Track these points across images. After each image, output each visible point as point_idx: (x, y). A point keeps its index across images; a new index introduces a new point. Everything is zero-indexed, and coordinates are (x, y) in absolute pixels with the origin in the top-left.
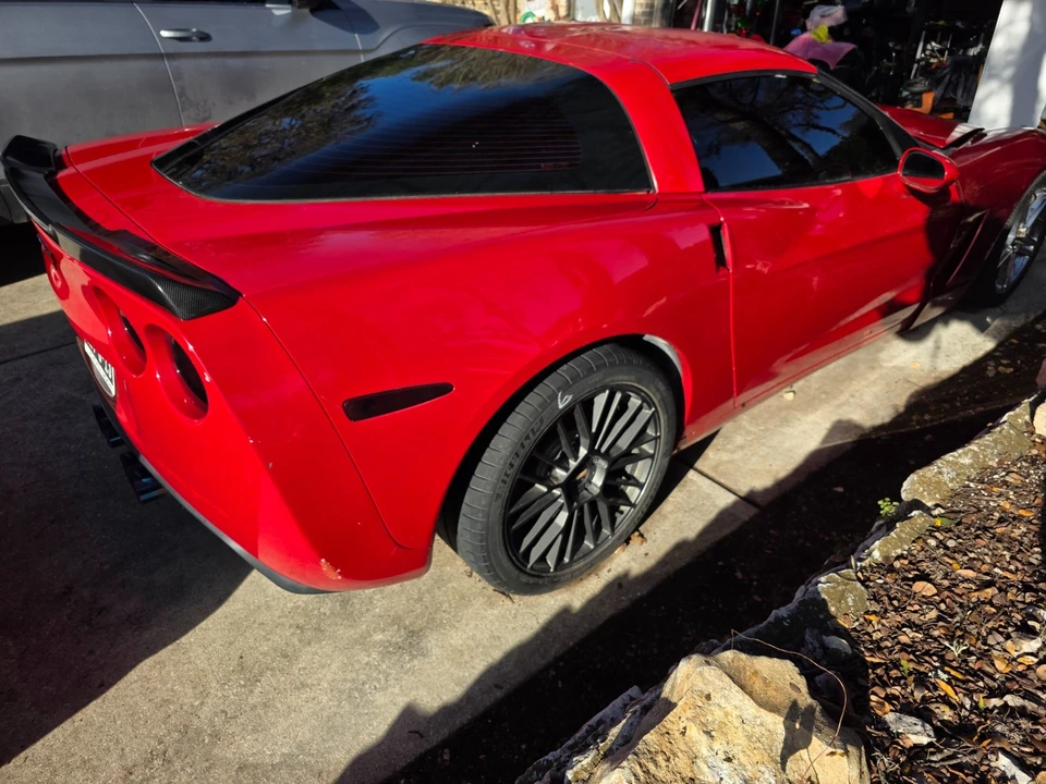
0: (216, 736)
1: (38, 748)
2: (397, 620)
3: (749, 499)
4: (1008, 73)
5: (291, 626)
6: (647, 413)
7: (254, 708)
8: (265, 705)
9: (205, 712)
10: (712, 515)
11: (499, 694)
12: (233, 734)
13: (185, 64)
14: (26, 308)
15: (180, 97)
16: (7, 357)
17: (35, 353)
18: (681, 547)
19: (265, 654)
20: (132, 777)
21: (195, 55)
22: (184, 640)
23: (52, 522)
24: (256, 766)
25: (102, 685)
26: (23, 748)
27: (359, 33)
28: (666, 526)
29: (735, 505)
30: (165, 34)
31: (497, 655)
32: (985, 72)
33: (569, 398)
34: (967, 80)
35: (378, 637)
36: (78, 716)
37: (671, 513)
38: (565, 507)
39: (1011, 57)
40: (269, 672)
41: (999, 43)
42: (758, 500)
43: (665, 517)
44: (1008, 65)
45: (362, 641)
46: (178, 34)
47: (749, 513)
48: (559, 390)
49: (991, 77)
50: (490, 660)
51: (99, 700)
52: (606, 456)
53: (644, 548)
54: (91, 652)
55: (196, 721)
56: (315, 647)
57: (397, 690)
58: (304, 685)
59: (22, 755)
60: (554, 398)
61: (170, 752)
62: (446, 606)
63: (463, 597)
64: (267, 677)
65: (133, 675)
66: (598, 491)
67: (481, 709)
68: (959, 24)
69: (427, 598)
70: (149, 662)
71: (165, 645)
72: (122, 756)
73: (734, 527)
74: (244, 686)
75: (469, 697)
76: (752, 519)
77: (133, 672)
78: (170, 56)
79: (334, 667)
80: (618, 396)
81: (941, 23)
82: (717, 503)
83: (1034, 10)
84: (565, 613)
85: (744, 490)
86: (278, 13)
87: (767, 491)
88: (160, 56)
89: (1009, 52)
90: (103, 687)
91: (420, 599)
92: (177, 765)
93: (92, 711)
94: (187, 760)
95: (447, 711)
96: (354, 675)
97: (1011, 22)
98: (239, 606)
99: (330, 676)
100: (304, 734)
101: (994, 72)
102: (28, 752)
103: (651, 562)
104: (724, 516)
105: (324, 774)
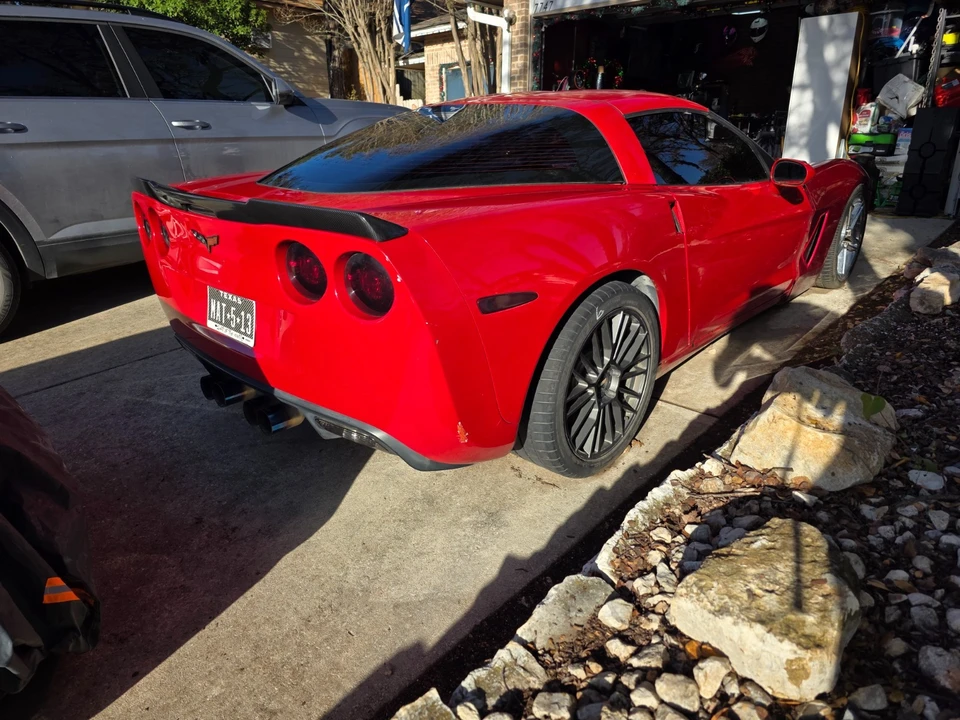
0: (366, 591)
1: (224, 616)
2: (475, 508)
3: (708, 413)
4: (803, 141)
5: (394, 521)
6: (642, 335)
7: (388, 571)
8: (397, 569)
9: (351, 578)
10: (686, 425)
11: (573, 541)
12: (380, 588)
13: (189, 147)
14: (64, 347)
15: (186, 173)
16: (64, 380)
17: (87, 376)
18: (669, 445)
19: (382, 540)
20: (311, 623)
21: (199, 140)
22: (312, 539)
23: (163, 480)
24: (408, 604)
25: (258, 573)
26: (211, 618)
27: (323, 124)
28: (654, 434)
29: (699, 417)
30: (175, 124)
31: (562, 520)
32: (786, 142)
33: (602, 312)
34: (773, 148)
35: (466, 519)
36: (248, 594)
37: (655, 426)
38: (596, 405)
39: (804, 130)
40: (390, 550)
41: (793, 120)
42: (715, 413)
43: (652, 430)
44: (802, 135)
45: (455, 522)
46: (186, 124)
47: (711, 421)
48: (596, 305)
49: (792, 144)
50: (558, 523)
51: (261, 582)
52: (618, 367)
53: (643, 449)
54: (239, 555)
55: (346, 585)
56: (419, 531)
57: (495, 547)
58: (421, 554)
59: (213, 622)
60: (593, 310)
61: (334, 604)
62: (509, 496)
63: (520, 490)
64: (390, 553)
65: (281, 564)
66: (615, 395)
67: (564, 551)
68: (754, 115)
69: (493, 493)
70: (291, 554)
71: (299, 544)
72: (296, 611)
73: (704, 430)
74: (375, 560)
75: (551, 544)
76: (715, 424)
77: (280, 562)
78: (179, 141)
79: (440, 540)
80: (627, 317)
81: (740, 115)
82: (686, 417)
83: (815, 94)
84: (601, 491)
85: (703, 409)
86: (260, 108)
87: (718, 408)
88: (172, 141)
89: (802, 126)
90: (259, 575)
91: (488, 494)
92: (344, 611)
93: (257, 588)
94: (351, 607)
95: (538, 556)
96: (458, 543)
97: (799, 105)
98: (347, 513)
99: (439, 546)
100: (436, 580)
101: (792, 141)
102: (217, 620)
103: (652, 456)
104: (693, 425)
105: (462, 601)
